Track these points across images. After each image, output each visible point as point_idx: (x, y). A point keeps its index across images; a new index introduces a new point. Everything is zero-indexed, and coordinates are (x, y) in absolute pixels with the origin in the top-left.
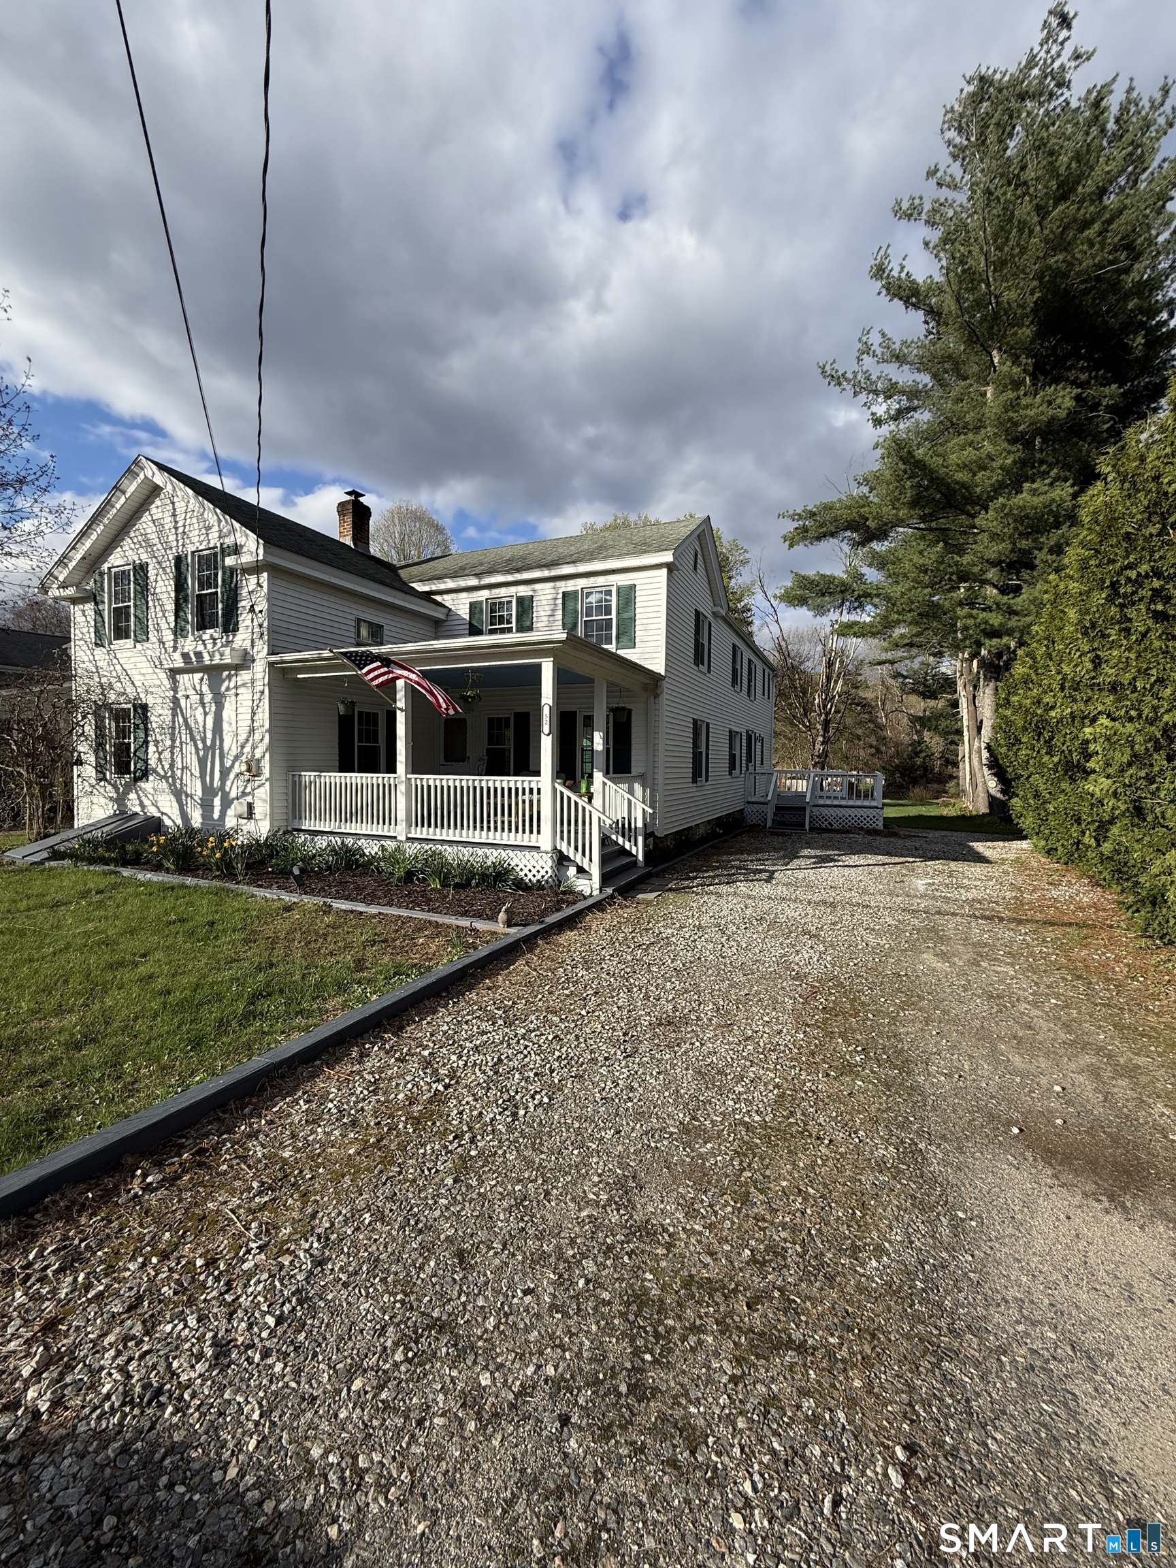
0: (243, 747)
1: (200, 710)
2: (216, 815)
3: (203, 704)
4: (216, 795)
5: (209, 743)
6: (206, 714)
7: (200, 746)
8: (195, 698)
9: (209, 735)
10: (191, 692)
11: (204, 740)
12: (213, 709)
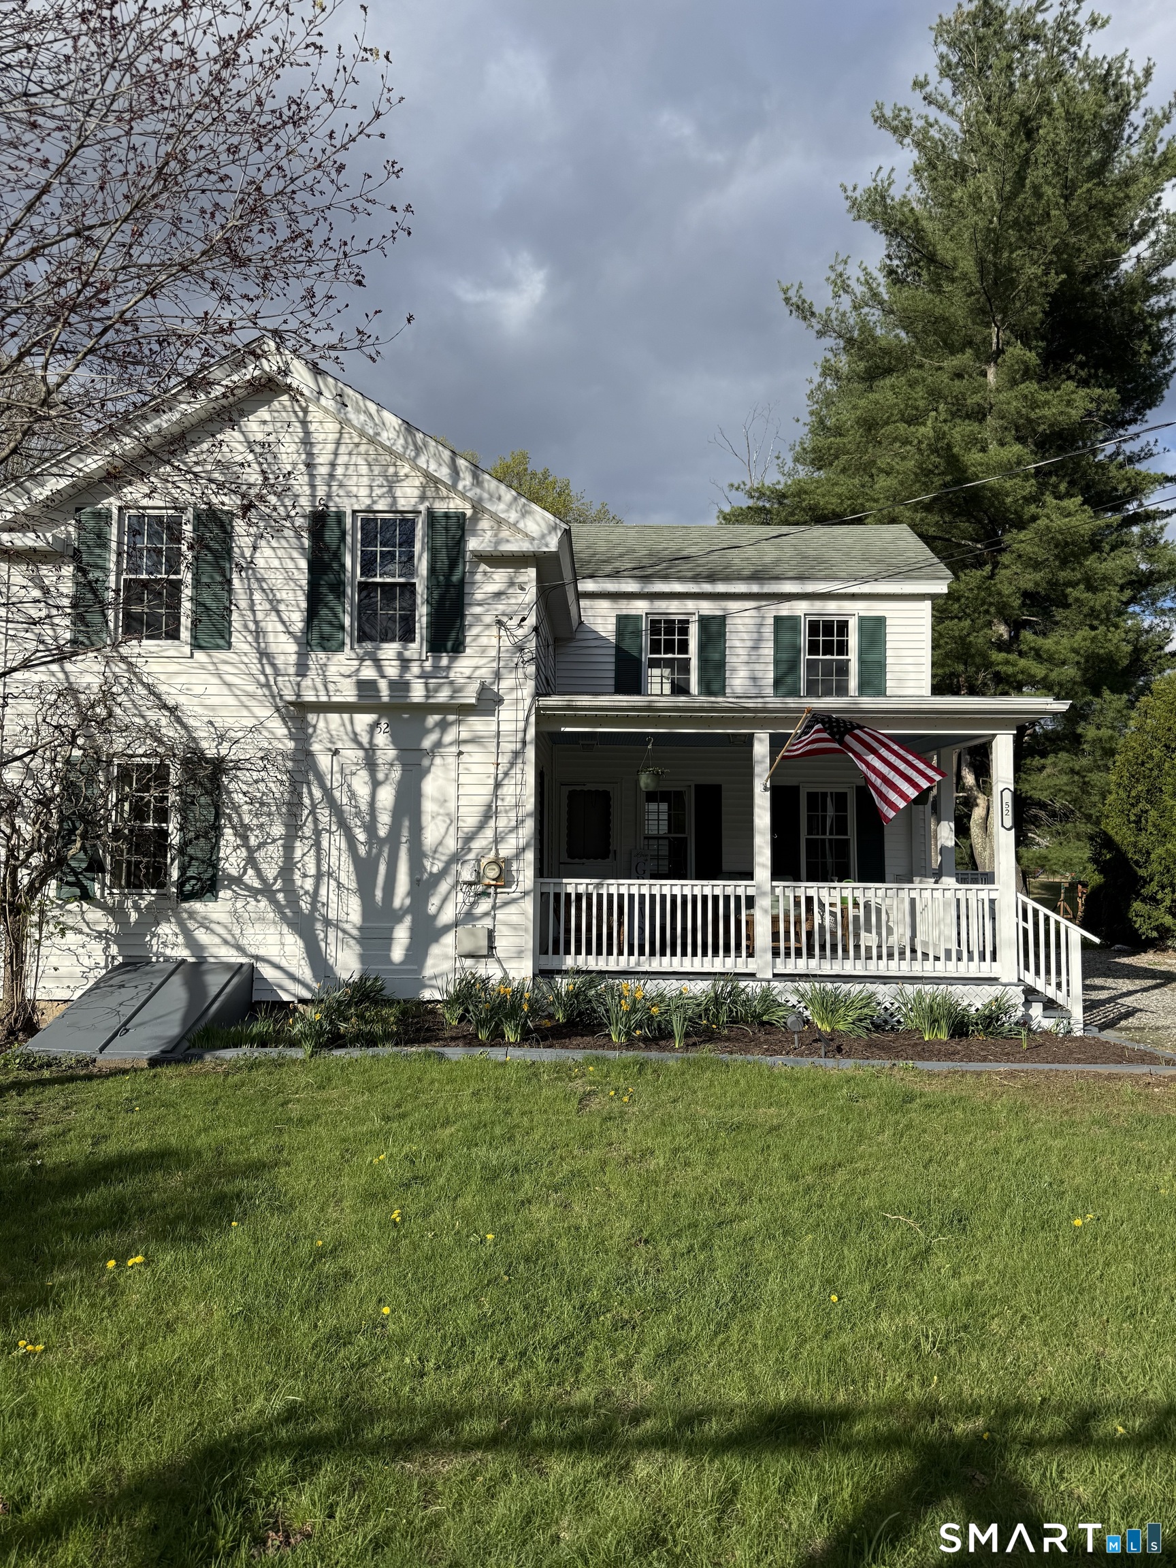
0: (469, 838)
1: (364, 775)
2: (398, 953)
3: (371, 764)
4: (399, 920)
5: (382, 832)
6: (375, 784)
7: (361, 836)
8: (352, 755)
9: (384, 819)
10: (344, 744)
11: (371, 828)
12: (396, 774)
